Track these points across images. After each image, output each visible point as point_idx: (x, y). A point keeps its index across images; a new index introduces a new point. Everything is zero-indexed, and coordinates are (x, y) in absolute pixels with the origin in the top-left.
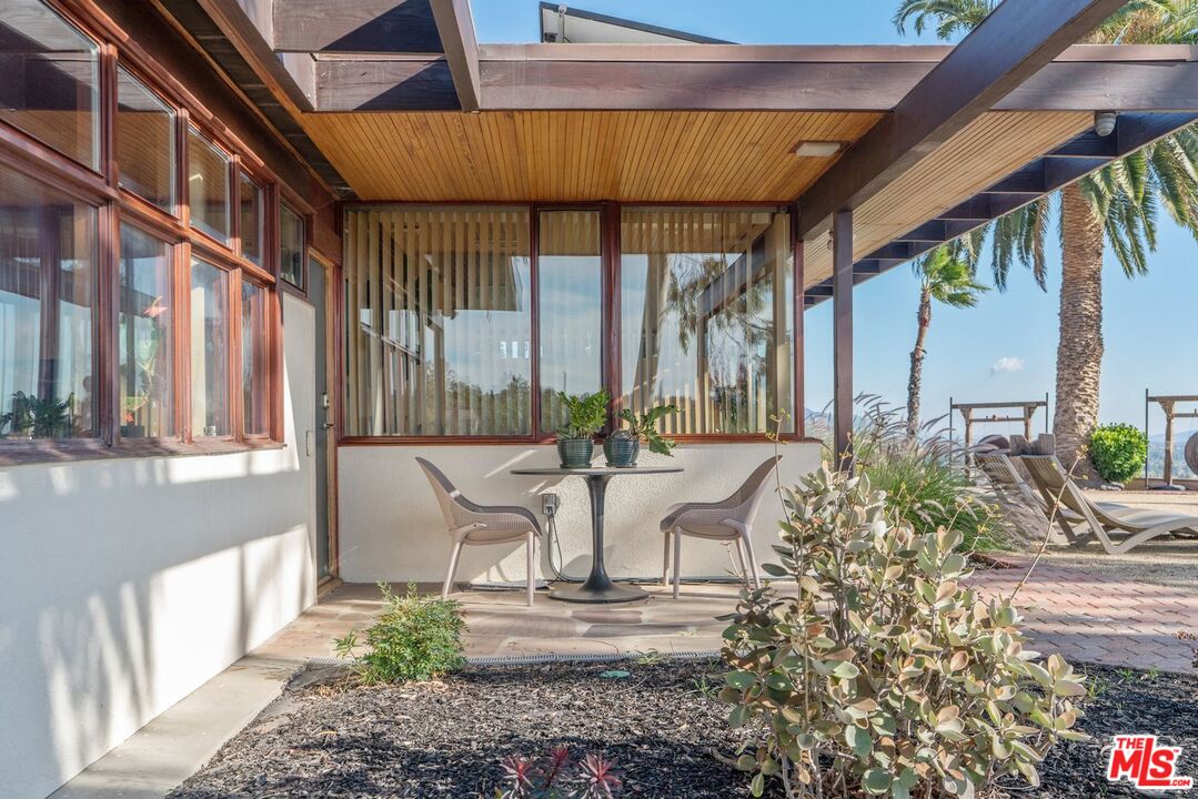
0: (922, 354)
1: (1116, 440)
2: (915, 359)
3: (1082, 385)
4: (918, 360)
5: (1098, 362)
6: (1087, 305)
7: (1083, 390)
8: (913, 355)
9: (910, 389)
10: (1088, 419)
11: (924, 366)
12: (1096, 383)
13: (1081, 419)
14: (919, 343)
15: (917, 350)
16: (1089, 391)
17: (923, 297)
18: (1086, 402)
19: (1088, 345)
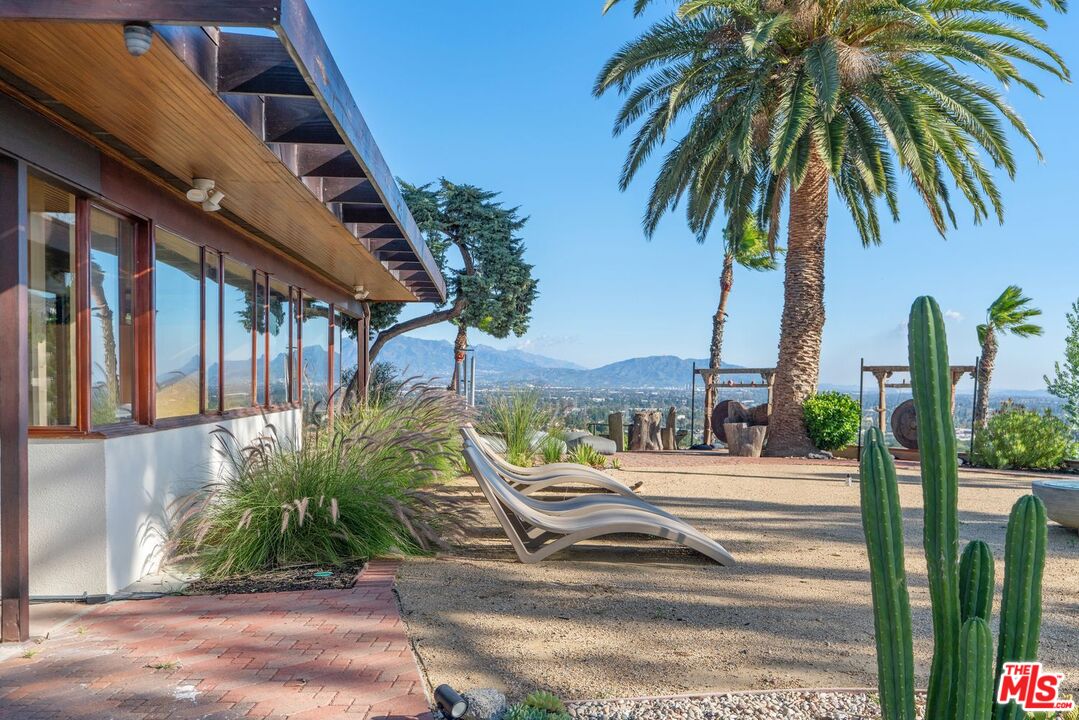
0: (723, 317)
1: (826, 409)
2: (717, 322)
3: (800, 353)
4: (720, 323)
5: (818, 331)
6: (809, 275)
7: (802, 358)
8: (715, 318)
9: (712, 350)
10: (806, 387)
11: (726, 328)
12: (815, 352)
13: (799, 387)
14: (721, 306)
15: (719, 313)
16: (807, 360)
17: (725, 262)
18: (804, 370)
19: (807, 314)
